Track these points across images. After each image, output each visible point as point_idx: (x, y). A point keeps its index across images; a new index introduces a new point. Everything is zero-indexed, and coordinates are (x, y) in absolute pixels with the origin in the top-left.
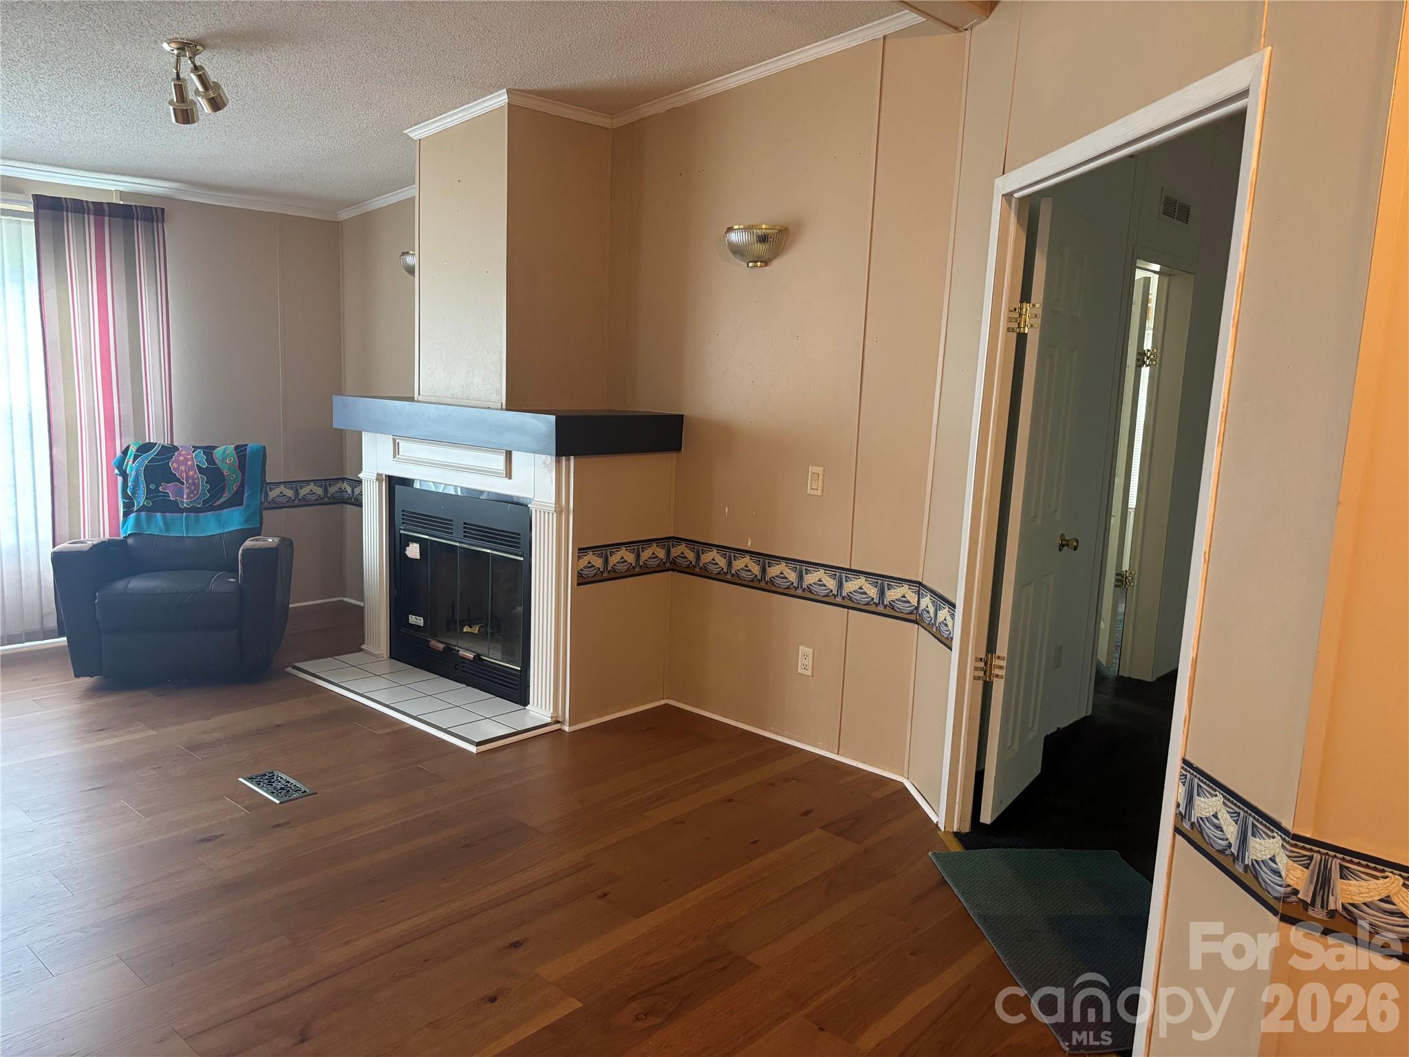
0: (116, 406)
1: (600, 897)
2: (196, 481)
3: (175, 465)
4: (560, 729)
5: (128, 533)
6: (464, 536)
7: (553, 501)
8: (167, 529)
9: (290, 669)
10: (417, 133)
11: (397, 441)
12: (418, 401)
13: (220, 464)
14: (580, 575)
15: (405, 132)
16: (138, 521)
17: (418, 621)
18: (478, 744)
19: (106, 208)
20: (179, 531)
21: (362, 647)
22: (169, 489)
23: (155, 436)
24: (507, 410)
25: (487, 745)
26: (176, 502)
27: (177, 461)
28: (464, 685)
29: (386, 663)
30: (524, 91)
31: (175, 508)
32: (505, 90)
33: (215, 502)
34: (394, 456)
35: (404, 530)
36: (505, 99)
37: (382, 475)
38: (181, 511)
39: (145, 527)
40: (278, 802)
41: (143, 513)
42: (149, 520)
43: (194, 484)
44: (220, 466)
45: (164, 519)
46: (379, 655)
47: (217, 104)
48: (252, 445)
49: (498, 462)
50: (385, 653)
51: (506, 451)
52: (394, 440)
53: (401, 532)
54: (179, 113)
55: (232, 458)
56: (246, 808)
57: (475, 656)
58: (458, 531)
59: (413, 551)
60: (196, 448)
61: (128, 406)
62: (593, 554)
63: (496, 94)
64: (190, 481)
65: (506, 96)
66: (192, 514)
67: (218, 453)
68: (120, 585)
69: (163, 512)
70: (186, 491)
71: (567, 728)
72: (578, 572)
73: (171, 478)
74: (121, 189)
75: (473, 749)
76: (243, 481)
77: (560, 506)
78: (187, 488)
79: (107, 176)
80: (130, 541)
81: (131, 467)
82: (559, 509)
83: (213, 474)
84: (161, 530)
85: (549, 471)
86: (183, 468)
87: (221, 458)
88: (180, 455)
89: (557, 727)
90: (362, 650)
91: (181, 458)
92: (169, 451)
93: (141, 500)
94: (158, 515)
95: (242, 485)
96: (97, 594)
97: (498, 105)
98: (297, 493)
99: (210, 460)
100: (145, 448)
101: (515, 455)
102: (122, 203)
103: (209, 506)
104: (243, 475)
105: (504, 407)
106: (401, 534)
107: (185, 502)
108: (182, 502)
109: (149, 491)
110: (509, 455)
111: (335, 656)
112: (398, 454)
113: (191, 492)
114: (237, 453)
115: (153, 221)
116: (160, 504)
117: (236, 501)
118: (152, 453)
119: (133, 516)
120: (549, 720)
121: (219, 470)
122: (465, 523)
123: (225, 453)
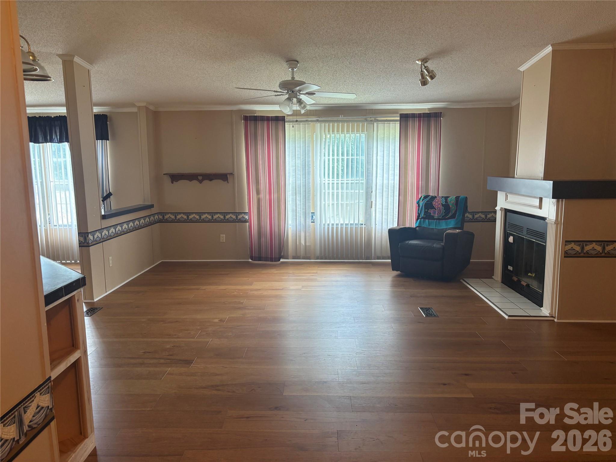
0: (420, 182)
1: (512, 373)
2: (441, 209)
3: (434, 203)
4: (553, 320)
5: (417, 226)
6: (527, 234)
7: (555, 219)
8: (429, 225)
9: (462, 280)
10: (522, 69)
11: (507, 194)
12: (516, 178)
13: (449, 203)
14: (566, 252)
15: (518, 69)
16: (420, 222)
17: (511, 268)
18: (509, 316)
19: (422, 115)
20: (433, 226)
21: (492, 277)
22: (431, 211)
23: (431, 194)
24: (544, 180)
25: (513, 317)
26: (433, 216)
27: (435, 202)
28: (523, 297)
29: (500, 284)
30: (559, 43)
31: (432, 218)
32: (550, 45)
33: (446, 217)
34: (506, 200)
35: (509, 231)
36: (551, 49)
37: (503, 208)
38: (434, 219)
39: (422, 224)
40: (425, 316)
41: (422, 219)
42: (424, 222)
43: (440, 210)
44: (449, 204)
45: (429, 222)
46: (497, 280)
47: (432, 78)
48: (462, 196)
49: (537, 202)
50: (499, 280)
51: (540, 197)
52: (506, 194)
53: (508, 231)
54: (422, 82)
55: (454, 201)
56: (414, 316)
57: (526, 285)
58: (525, 233)
59: (511, 239)
60: (442, 197)
61: (424, 182)
62: (575, 244)
63: (547, 47)
64: (439, 209)
65: (551, 47)
66: (438, 221)
67: (449, 199)
68: (407, 242)
69: (429, 219)
70: (437, 212)
71: (556, 320)
72: (565, 251)
73: (433, 208)
74: (429, 107)
75: (507, 317)
76: (456, 209)
77: (558, 221)
78: (437, 211)
79: (427, 104)
80: (417, 229)
81: (421, 203)
82: (557, 223)
83: (446, 207)
84: (427, 225)
85: (554, 205)
86: (437, 204)
87: (449, 201)
88: (437, 199)
89: (552, 319)
90: (493, 278)
91: (437, 201)
92: (433, 198)
93: (422, 215)
94: (427, 220)
95: (456, 211)
96: (400, 244)
97: (549, 51)
98: (486, 216)
99: (446, 201)
100: (426, 197)
101: (544, 199)
102: (429, 112)
103: (444, 218)
104: (457, 207)
105: (543, 179)
106: (508, 232)
107: (436, 216)
108: (435, 216)
109: (425, 212)
110: (541, 199)
111: (481, 278)
112: (507, 200)
113: (438, 213)
114: (456, 199)
115: (437, 117)
116: (428, 216)
117: (453, 217)
118: (428, 199)
119: (419, 220)
120: (548, 315)
121: (449, 205)
122: (527, 228)
123: (452, 199)
